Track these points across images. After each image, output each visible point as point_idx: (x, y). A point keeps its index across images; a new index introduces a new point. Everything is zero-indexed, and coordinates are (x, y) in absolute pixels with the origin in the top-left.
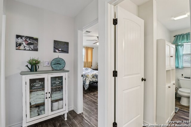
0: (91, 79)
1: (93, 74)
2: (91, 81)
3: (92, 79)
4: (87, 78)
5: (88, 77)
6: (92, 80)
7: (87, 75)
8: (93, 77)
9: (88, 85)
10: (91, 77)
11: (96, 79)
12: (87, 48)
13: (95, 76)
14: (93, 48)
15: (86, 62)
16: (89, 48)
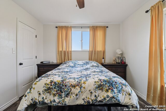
0: (36, 96)
11: (57, 99)
12: (94, 29)
13: (55, 88)
14: (107, 27)
15: (92, 51)
16: (98, 28)
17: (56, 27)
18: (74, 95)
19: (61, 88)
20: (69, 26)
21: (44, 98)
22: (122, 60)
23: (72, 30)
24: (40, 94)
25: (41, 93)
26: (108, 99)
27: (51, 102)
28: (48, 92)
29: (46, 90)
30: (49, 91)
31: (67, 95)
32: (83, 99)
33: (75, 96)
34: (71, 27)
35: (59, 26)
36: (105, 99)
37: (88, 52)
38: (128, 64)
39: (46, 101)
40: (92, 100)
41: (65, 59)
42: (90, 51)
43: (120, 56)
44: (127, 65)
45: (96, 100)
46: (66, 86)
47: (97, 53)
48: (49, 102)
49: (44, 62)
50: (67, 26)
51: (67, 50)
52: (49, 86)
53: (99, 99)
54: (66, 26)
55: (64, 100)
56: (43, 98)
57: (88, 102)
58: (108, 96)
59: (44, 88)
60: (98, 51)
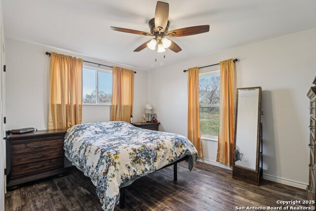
0: (126, 171)
1: (137, 147)
2: (127, 180)
3: (133, 168)
4: (112, 168)
5: (115, 165)
6: (132, 174)
7: (112, 152)
8: (136, 160)
9: (114, 202)
10: (129, 162)
11: (147, 167)
12: (119, 71)
13: (142, 156)
14: (135, 72)
15: (117, 106)
16: (124, 72)
17: (47, 53)
18: (160, 158)
19: (147, 154)
20: (77, 58)
21: (136, 171)
22: (154, 118)
23: (83, 66)
24: (129, 167)
25: (131, 166)
26: (183, 153)
27: (143, 172)
28: (137, 163)
29: (134, 161)
30: (138, 160)
31: (155, 160)
32: (168, 160)
33: (162, 159)
34: (80, 61)
35: (54, 53)
36: (181, 153)
37: (109, 108)
38: (161, 123)
39: (138, 173)
40: (174, 158)
41: (69, 120)
42: (113, 106)
43: (150, 112)
44: (159, 123)
45: (176, 157)
46: (151, 150)
47: (123, 108)
48: (141, 172)
49: (21, 132)
50: (73, 57)
51: (74, 103)
52: (135, 155)
53: (178, 155)
54: (71, 57)
55: (153, 165)
56: (134, 171)
57: (172, 160)
58: (183, 151)
59: (131, 159)
60: (124, 106)
